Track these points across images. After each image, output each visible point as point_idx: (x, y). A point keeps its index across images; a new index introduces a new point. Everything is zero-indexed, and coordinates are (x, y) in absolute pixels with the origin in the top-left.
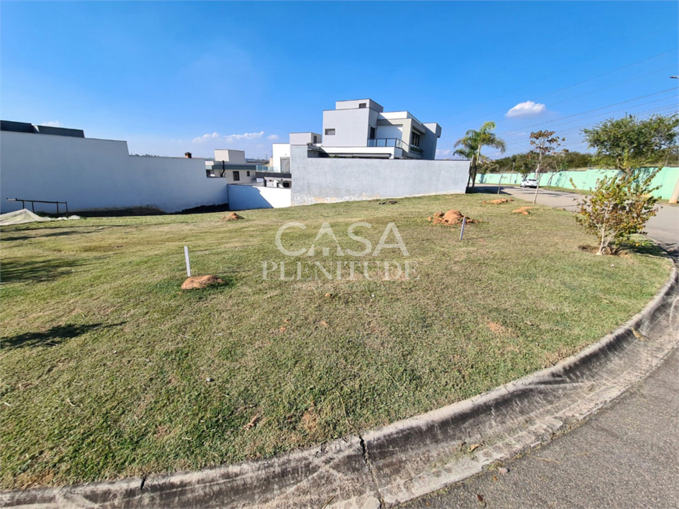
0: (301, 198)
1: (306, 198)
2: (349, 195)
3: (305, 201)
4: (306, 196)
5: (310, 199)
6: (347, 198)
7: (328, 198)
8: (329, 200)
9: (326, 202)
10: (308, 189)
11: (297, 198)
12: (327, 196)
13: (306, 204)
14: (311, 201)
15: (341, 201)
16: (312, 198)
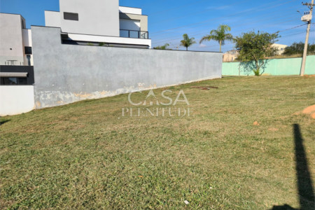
0: (54, 96)
1: (61, 96)
2: (122, 87)
3: (59, 99)
4: (61, 92)
5: (68, 96)
6: (120, 91)
7: (97, 93)
8: (97, 95)
9: (92, 97)
10: (64, 83)
11: (45, 96)
12: (94, 91)
13: (62, 103)
14: (71, 98)
15: (113, 94)
16: (72, 95)
